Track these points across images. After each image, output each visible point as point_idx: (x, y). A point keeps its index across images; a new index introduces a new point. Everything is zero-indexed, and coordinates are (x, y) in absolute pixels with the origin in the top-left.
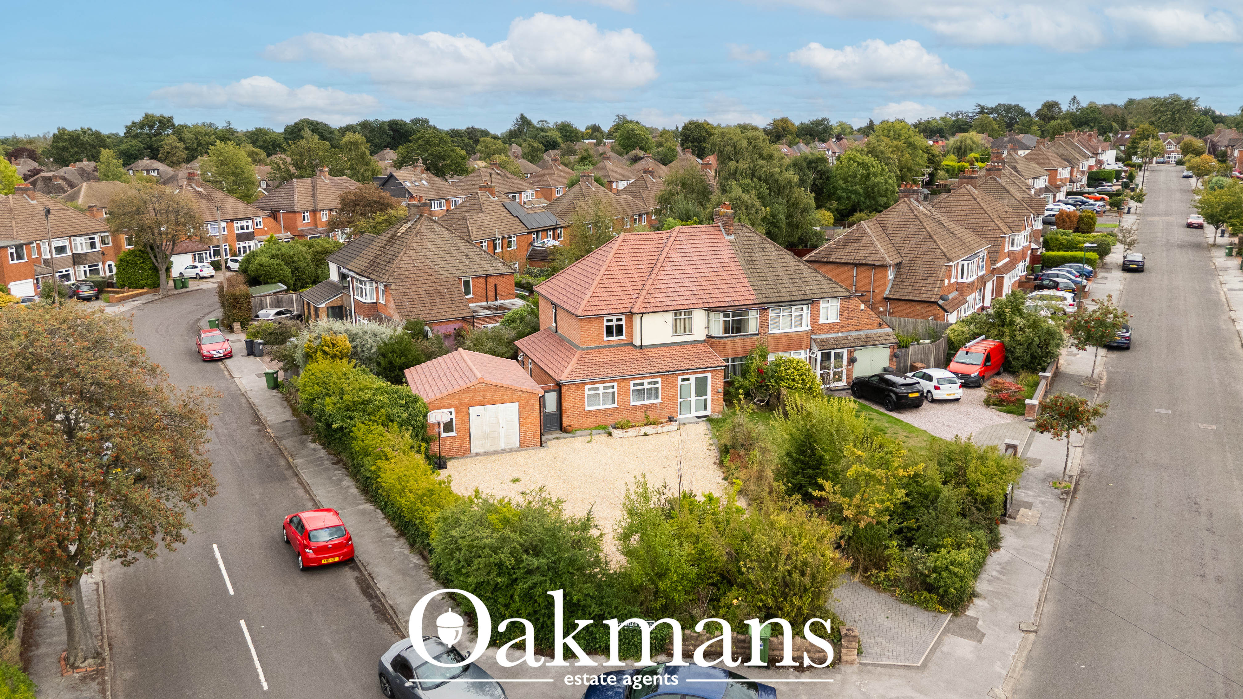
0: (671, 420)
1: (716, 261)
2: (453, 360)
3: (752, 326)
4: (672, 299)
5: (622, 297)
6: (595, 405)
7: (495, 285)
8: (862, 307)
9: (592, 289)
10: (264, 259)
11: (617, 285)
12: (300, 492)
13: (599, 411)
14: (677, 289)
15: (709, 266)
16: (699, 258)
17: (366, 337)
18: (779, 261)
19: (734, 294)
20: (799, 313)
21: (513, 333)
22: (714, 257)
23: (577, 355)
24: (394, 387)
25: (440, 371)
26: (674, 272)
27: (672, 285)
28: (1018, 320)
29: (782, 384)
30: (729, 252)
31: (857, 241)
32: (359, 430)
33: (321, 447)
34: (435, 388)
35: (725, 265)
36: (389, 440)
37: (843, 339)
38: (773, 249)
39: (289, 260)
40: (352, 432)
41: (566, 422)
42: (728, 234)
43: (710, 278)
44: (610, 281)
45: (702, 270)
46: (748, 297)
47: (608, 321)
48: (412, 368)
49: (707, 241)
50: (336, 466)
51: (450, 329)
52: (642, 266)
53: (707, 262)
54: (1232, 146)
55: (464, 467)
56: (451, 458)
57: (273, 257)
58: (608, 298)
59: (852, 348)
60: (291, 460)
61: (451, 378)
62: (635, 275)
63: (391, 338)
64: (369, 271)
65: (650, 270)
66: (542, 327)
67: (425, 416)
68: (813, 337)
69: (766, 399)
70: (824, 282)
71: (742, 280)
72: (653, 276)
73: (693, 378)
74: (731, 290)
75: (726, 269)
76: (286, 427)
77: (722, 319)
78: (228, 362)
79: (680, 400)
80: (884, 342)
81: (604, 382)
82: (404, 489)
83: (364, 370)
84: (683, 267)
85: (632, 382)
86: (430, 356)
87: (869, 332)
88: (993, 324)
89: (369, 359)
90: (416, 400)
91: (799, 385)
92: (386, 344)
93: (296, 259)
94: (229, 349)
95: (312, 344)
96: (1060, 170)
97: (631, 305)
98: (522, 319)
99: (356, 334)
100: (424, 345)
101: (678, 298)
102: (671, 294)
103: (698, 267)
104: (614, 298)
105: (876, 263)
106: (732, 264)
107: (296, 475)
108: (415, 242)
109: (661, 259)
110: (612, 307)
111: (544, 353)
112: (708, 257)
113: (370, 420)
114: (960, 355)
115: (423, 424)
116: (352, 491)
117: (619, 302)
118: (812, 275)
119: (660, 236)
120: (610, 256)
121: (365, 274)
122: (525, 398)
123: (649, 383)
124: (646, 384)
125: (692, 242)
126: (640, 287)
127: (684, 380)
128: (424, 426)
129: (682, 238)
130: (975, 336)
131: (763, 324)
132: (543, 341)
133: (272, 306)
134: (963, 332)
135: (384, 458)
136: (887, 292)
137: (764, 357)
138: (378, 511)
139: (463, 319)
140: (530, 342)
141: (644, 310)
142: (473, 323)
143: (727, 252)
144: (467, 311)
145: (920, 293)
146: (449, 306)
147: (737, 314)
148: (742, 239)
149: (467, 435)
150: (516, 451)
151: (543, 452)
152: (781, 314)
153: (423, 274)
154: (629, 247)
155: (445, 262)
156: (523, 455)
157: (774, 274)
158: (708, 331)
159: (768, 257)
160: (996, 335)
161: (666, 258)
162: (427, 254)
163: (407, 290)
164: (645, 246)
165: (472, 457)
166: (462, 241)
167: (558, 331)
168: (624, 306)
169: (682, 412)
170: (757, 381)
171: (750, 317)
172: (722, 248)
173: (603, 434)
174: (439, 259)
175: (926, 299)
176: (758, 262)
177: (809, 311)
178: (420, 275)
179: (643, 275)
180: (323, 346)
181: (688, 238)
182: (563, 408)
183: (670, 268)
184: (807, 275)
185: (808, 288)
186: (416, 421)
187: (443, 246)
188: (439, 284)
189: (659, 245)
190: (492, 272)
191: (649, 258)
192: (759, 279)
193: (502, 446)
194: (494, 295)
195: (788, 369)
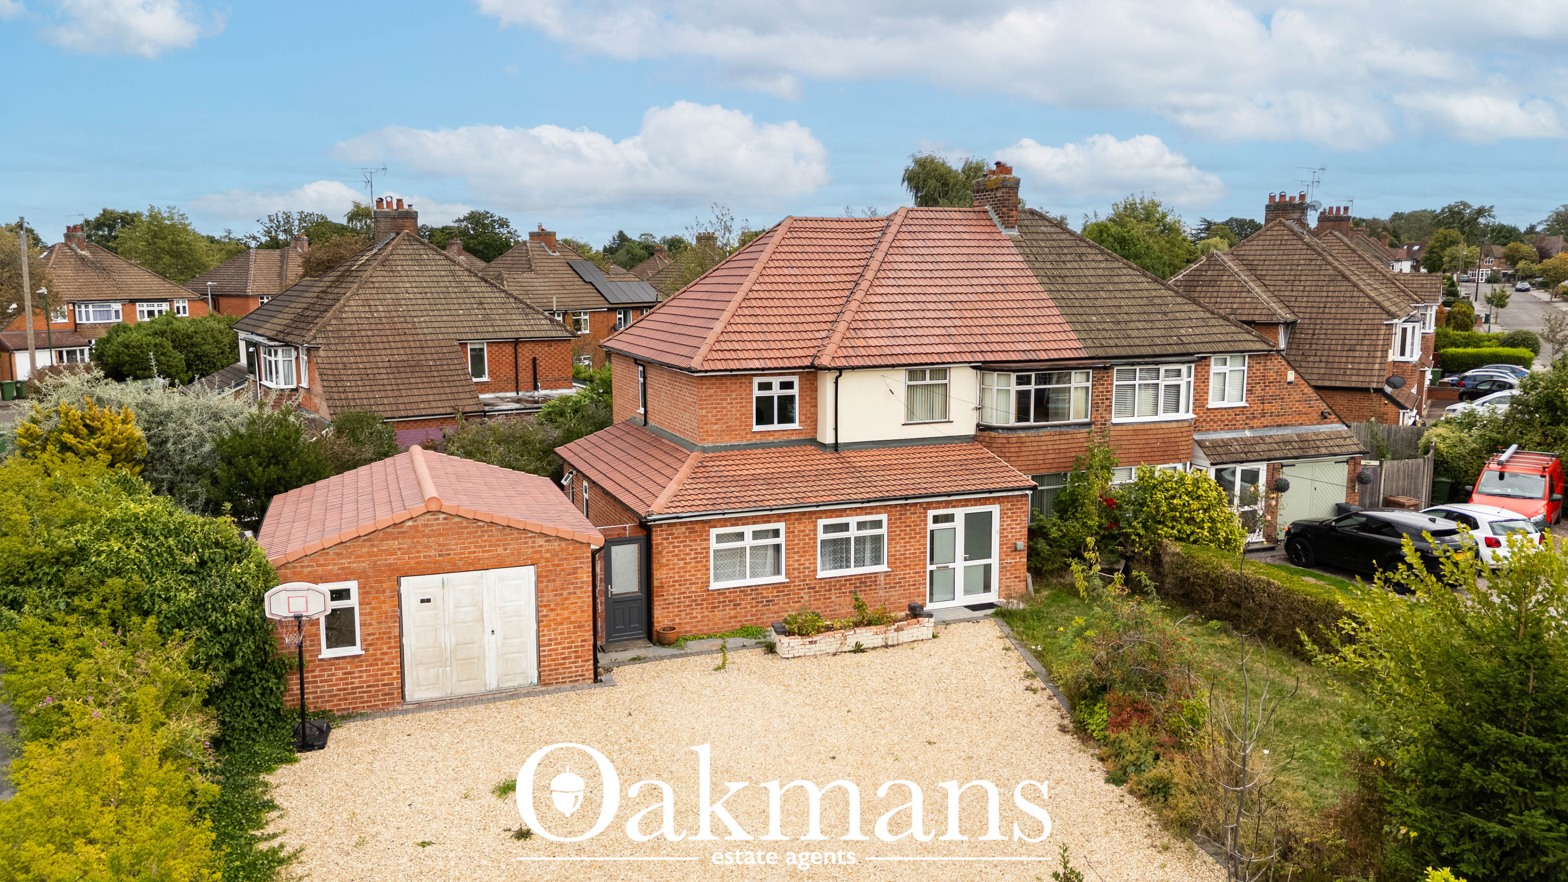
0: (916, 613)
1: (988, 273)
3: (1077, 406)
4: (903, 341)
5: (793, 336)
6: (730, 577)
7: (534, 359)
8: (1291, 376)
9: (725, 317)
11: (781, 311)
13: (743, 590)
14: (913, 323)
15: (975, 281)
16: (952, 266)
17: (191, 421)
18: (1116, 279)
19: (1034, 337)
20: (1173, 381)
21: (556, 435)
22: (983, 266)
23: (690, 462)
26: (904, 290)
27: (901, 315)
29: (1163, 530)
30: (1012, 258)
35: (1008, 281)
37: (1255, 441)
38: (1100, 257)
39: (183, 342)
41: (661, 618)
42: (1008, 226)
43: (981, 305)
44: (766, 303)
45: (961, 290)
46: (1064, 345)
47: (762, 386)
49: (965, 236)
52: (833, 279)
53: (969, 274)
55: (375, 745)
56: (347, 717)
58: (761, 337)
59: (1276, 462)
62: (819, 295)
64: (287, 330)
65: (850, 286)
66: (617, 419)
68: (1197, 437)
69: (1123, 565)
70: (1212, 322)
71: (1048, 312)
72: (859, 295)
73: (960, 514)
74: (1028, 329)
75: (1011, 288)
77: (1014, 388)
79: (930, 568)
80: (1337, 450)
81: (755, 521)
84: (921, 282)
85: (822, 522)
87: (1302, 430)
88: (1528, 422)
91: (1205, 533)
95: (36, 429)
97: (813, 351)
98: (578, 410)
99: (167, 414)
101: (915, 341)
102: (899, 332)
103: (952, 282)
104: (775, 336)
106: (1022, 281)
110: (771, 354)
111: (615, 464)
112: (971, 266)
114: (1488, 483)
117: (786, 345)
118: (1186, 308)
119: (867, 225)
120: (764, 257)
121: (280, 336)
122: (555, 554)
123: (861, 526)
124: (853, 527)
126: (832, 318)
127: (936, 519)
129: (915, 229)
130: (1495, 447)
131: (1100, 403)
132: (617, 442)
134: (1461, 441)
137: (1107, 467)
140: (590, 447)
141: (844, 363)
143: (1008, 258)
144: (471, 402)
145: (1345, 374)
146: (435, 391)
147: (1043, 379)
148: (1036, 236)
149: (395, 652)
150: (528, 694)
151: (599, 696)
152: (1137, 382)
153: (389, 332)
154: (804, 242)
155: (436, 313)
156: (544, 706)
157: (1109, 302)
158: (981, 417)
159: (1092, 272)
160: (1539, 444)
161: (883, 262)
162: (400, 296)
163: (352, 360)
164: (836, 242)
165: (406, 712)
166: (474, 279)
167: (651, 423)
168: (796, 353)
169: (935, 597)
170: (1100, 527)
171: (1073, 385)
172: (998, 251)
173: (752, 647)
174: (423, 308)
175: (1359, 385)
176: (1073, 280)
177: (1192, 379)
178: (382, 333)
179: (836, 294)
180: (61, 432)
181: (925, 229)
182: (656, 583)
183: (893, 282)
184: (1177, 308)
185: (1183, 331)
186: (225, 614)
187: (436, 285)
188: (420, 351)
189: (862, 243)
190: (528, 335)
191: (848, 264)
192: (1081, 311)
193: (492, 684)
194: (531, 379)
195: (1173, 497)
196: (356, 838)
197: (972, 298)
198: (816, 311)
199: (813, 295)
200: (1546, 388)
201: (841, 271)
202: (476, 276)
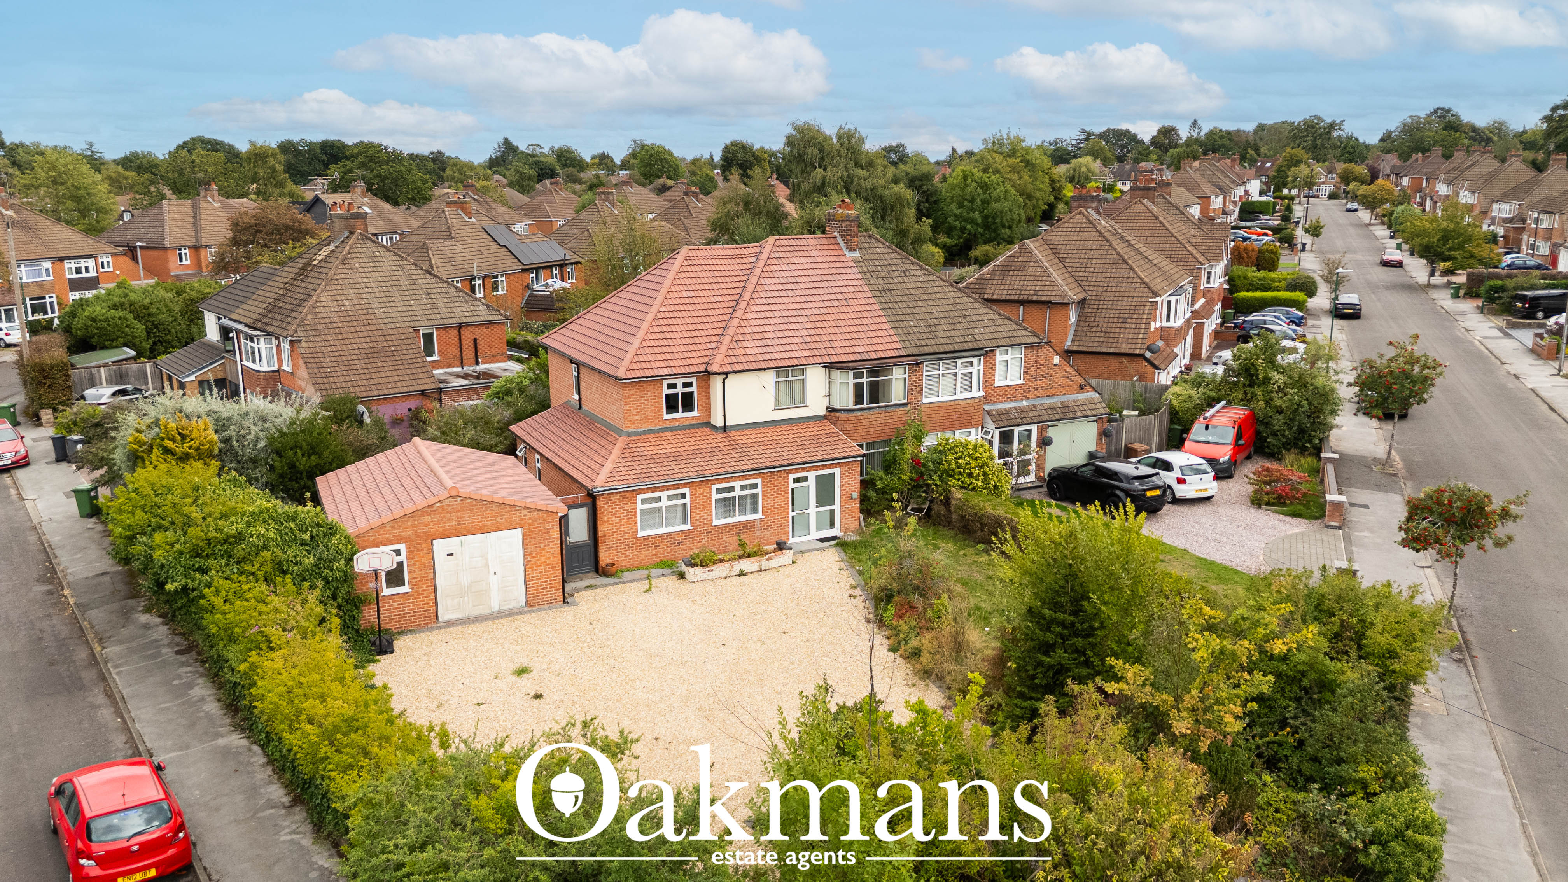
0: (781, 547)
1: (835, 290)
2: (403, 458)
3: (898, 391)
4: (771, 349)
5: (691, 348)
6: (653, 527)
7: (475, 340)
8: (1056, 359)
9: (641, 334)
10: (99, 310)
11: (682, 328)
12: (106, 714)
13: (661, 536)
14: (779, 334)
15: (825, 297)
16: (809, 285)
17: (247, 423)
18: (930, 290)
19: (867, 341)
20: (967, 370)
21: (508, 413)
22: (832, 284)
23: (620, 444)
24: (291, 508)
25: (379, 477)
26: (773, 307)
27: (770, 328)
28: (1275, 376)
29: (952, 482)
30: (853, 278)
31: (1022, 268)
32: (218, 592)
33: (159, 620)
34: (369, 509)
35: (850, 296)
36: (276, 611)
37: (1030, 409)
38: (919, 272)
39: (141, 312)
40: (203, 597)
41: (605, 558)
42: (851, 249)
43: (829, 317)
44: (670, 322)
45: (815, 305)
46: (889, 346)
47: (670, 386)
48: (330, 475)
49: (819, 259)
50: (183, 658)
51: (402, 409)
52: (719, 299)
53: (821, 291)
54: (1397, 175)
55: (426, 649)
56: (402, 633)
57: (115, 307)
58: (668, 349)
59: (1044, 424)
60: (97, 648)
61: (399, 490)
62: (710, 312)
63: (292, 423)
64: (265, 320)
65: (733, 304)
66: (554, 402)
67: (349, 560)
68: (987, 407)
69: (926, 506)
70: (1000, 322)
71: (878, 320)
72: (739, 314)
73: (812, 476)
74: (863, 335)
75: (852, 302)
76: (100, 584)
77: (852, 381)
78: (20, 474)
79: (792, 514)
80: (1089, 413)
81: (668, 488)
82: (298, 713)
83: (235, 480)
84: (785, 300)
85: (715, 487)
86: (362, 453)
87: (1065, 398)
88: (1235, 384)
89: (254, 461)
90: (332, 530)
91: (980, 483)
92: (283, 434)
93: (153, 310)
94: (23, 452)
95: (142, 437)
96: (1213, 197)
97: (706, 359)
98: (522, 391)
99: (229, 419)
100: (352, 434)
101: (781, 348)
102: (769, 342)
103: (808, 299)
104: (678, 349)
105: (1052, 299)
106: (860, 295)
107: (103, 678)
108: (341, 274)
109: (750, 288)
110: (676, 363)
111: (561, 443)
112: (823, 284)
113: (241, 573)
114: (1197, 431)
115: (345, 574)
116: (206, 708)
117: (686, 355)
118: (981, 312)
119: (745, 251)
120: (667, 282)
121: (259, 325)
122: (535, 520)
123: (743, 488)
124: (737, 489)
125: (795, 260)
126: (720, 331)
127: (797, 480)
128: (349, 577)
129: (781, 255)
130: (1211, 402)
131: (915, 389)
132: (559, 423)
133: (110, 382)
134: (1190, 397)
135: (264, 646)
136: (1068, 343)
137: (918, 438)
138: (255, 748)
139: (423, 393)
140: (536, 426)
141: (728, 368)
142: (440, 400)
143: (850, 277)
144: (429, 380)
145: (1117, 342)
146: (399, 373)
147: (874, 373)
148: (872, 257)
149: (431, 589)
150: (520, 613)
151: (568, 612)
152: (941, 372)
153: (355, 324)
154: (697, 268)
155: (392, 304)
156: (532, 620)
157: (924, 310)
158: (829, 401)
159: (913, 285)
160: (1242, 400)
161: (757, 285)
162: (361, 291)
163: (329, 349)
164: (721, 268)
165: (440, 628)
166: (420, 272)
167: (584, 407)
168: (694, 361)
169: (796, 534)
170: (911, 479)
171: (894, 377)
172: (843, 271)
173: (669, 575)
174: (381, 300)
175: (1127, 351)
176: (898, 292)
177: (981, 367)
178: (350, 324)
179: (722, 311)
180: (163, 439)
181: (788, 254)
182: (600, 534)
183: (764, 301)
184: (974, 312)
185: (977, 331)
186: (332, 570)
187: (388, 279)
188: (382, 338)
189: (741, 267)
190: (469, 320)
191: (731, 285)
192: (903, 318)
193: (495, 606)
194: (473, 356)
195: (960, 458)
196: (435, 703)
197: (823, 311)
198: (708, 326)
199: (705, 313)
200: (1245, 359)
201: (726, 292)
202: (422, 269)
